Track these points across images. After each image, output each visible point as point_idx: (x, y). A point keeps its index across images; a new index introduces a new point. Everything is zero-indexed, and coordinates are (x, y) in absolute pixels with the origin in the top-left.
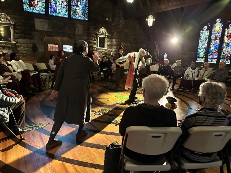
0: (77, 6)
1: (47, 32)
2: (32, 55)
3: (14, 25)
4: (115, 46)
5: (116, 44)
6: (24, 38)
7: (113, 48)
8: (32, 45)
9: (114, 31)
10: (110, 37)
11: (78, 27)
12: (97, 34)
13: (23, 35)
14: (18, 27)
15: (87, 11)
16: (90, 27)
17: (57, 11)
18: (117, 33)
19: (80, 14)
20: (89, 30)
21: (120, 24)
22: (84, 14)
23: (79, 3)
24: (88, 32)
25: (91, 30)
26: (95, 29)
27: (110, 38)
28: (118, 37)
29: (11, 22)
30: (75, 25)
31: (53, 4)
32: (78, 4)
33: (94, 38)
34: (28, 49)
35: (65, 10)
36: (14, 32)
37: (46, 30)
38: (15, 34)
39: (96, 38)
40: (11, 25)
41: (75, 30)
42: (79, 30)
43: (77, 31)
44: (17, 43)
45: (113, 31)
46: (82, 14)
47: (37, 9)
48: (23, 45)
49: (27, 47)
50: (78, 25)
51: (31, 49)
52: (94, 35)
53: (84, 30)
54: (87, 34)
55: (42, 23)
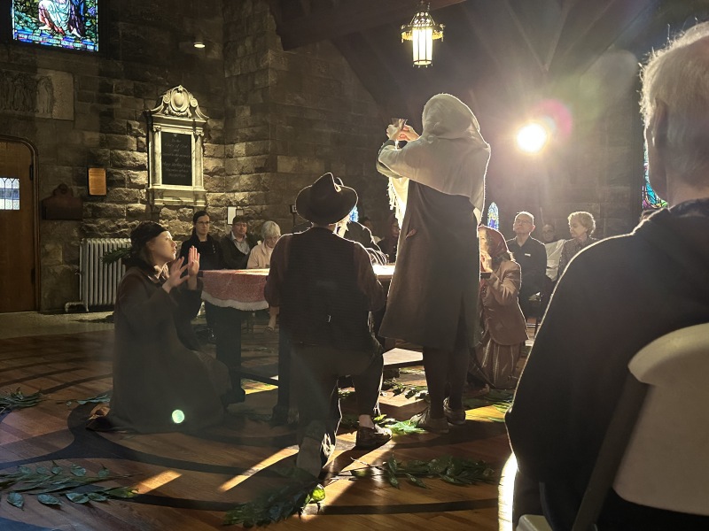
4: (245, 177)
5: (250, 167)
7: (234, 188)
9: (235, 103)
10: (218, 135)
11: (49, 85)
12: (149, 121)
15: (93, 8)
16: (115, 82)
18: (252, 113)
20: (109, 101)
21: (267, 68)
24: (104, 108)
25: (117, 100)
26: (139, 93)
27: (220, 138)
28: (257, 130)
30: (35, 72)
33: (136, 137)
39: (144, 140)
41: (33, 100)
42: (57, 98)
45: (230, 105)
50: (51, 74)
52: (136, 125)
53: (80, 97)
54: (97, 120)
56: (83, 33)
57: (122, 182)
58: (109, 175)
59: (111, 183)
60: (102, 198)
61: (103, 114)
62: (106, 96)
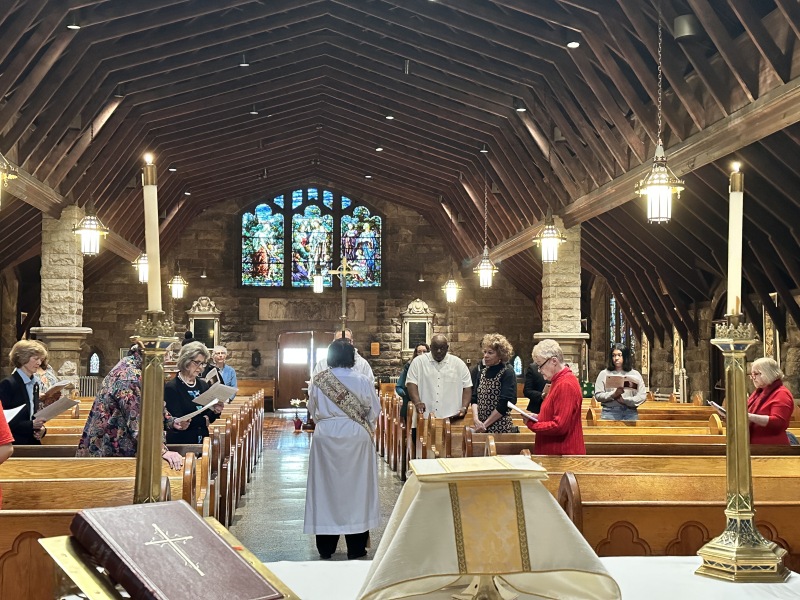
1: (285, 322)
2: (251, 373)
3: (221, 316)
6: (238, 340)
8: (251, 353)
10: (442, 321)
11: (354, 306)
12: (401, 317)
13: (236, 334)
14: (227, 320)
16: (386, 301)
20: (383, 310)
24: (379, 314)
26: (397, 305)
27: (442, 323)
29: (217, 312)
31: (301, 264)
32: (357, 253)
33: (396, 326)
34: (243, 361)
36: (221, 330)
37: (282, 319)
38: (222, 333)
39: (400, 327)
40: (215, 316)
42: (357, 311)
43: (351, 316)
46: (367, 275)
48: (234, 353)
49: (242, 358)
50: (354, 301)
51: (249, 362)
52: (395, 320)
53: (368, 310)
54: (376, 320)
55: (274, 305)
56: (373, 279)
57: (387, 349)
58: (381, 345)
59: (382, 349)
60: (377, 357)
61: (378, 317)
62: (381, 308)
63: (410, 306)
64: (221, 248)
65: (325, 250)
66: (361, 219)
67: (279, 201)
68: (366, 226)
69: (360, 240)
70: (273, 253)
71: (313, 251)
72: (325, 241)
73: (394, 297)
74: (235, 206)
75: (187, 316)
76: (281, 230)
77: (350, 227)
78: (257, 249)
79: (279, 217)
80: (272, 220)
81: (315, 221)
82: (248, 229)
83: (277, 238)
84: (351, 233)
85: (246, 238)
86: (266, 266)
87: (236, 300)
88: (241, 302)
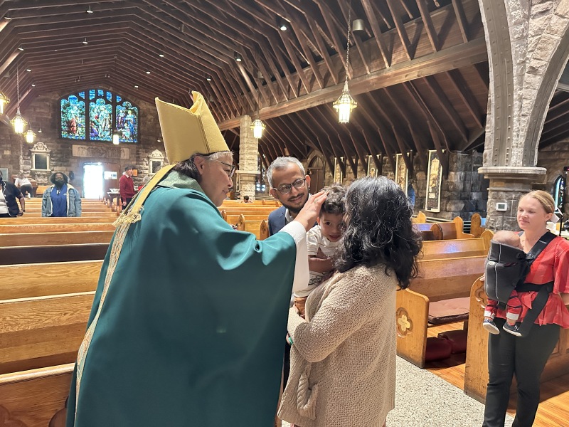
0: (124, 128)
1: (87, 158)
3: (51, 153)
6: (61, 166)
12: (148, 158)
13: (60, 163)
14: (54, 155)
15: (136, 133)
16: (140, 150)
17: (99, 135)
19: (128, 136)
22: (132, 136)
23: (126, 125)
25: (141, 154)
26: (146, 152)
29: (48, 151)
30: (120, 148)
31: (95, 129)
33: (146, 162)
35: (108, 133)
36: (51, 160)
37: (85, 156)
38: (52, 162)
39: (148, 163)
40: (47, 153)
41: (120, 155)
42: (126, 154)
43: (122, 157)
44: (53, 170)
46: (131, 136)
47: (77, 135)
50: (124, 149)
54: (135, 159)
55: (81, 149)
56: (133, 139)
57: (141, 173)
58: (138, 171)
59: (139, 173)
60: (136, 177)
61: (137, 157)
62: (138, 153)
63: (153, 153)
64: (50, 117)
65: (108, 123)
66: (127, 108)
67: (82, 95)
68: (130, 112)
69: (127, 119)
70: (79, 122)
71: (101, 122)
72: (108, 118)
73: (144, 148)
74: (57, 95)
75: (31, 152)
76: (84, 110)
77: (121, 111)
78: (70, 119)
79: (82, 103)
80: (78, 105)
81: (103, 107)
82: (65, 108)
83: (81, 114)
84: (122, 115)
85: (64, 113)
86: (75, 128)
87: (60, 145)
88: (62, 146)
